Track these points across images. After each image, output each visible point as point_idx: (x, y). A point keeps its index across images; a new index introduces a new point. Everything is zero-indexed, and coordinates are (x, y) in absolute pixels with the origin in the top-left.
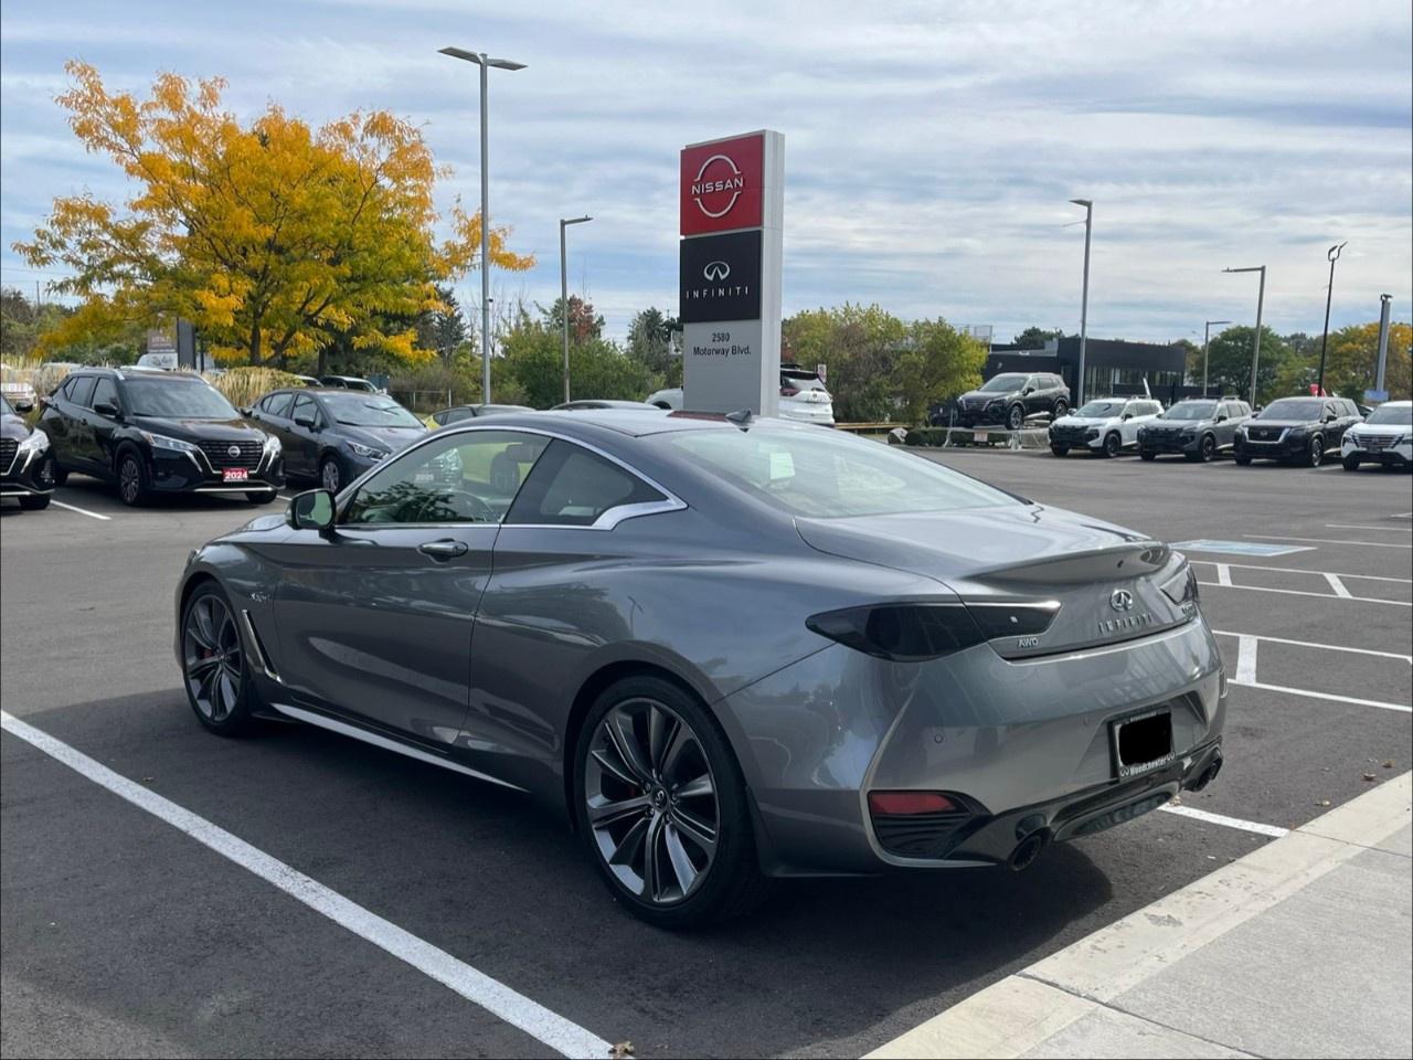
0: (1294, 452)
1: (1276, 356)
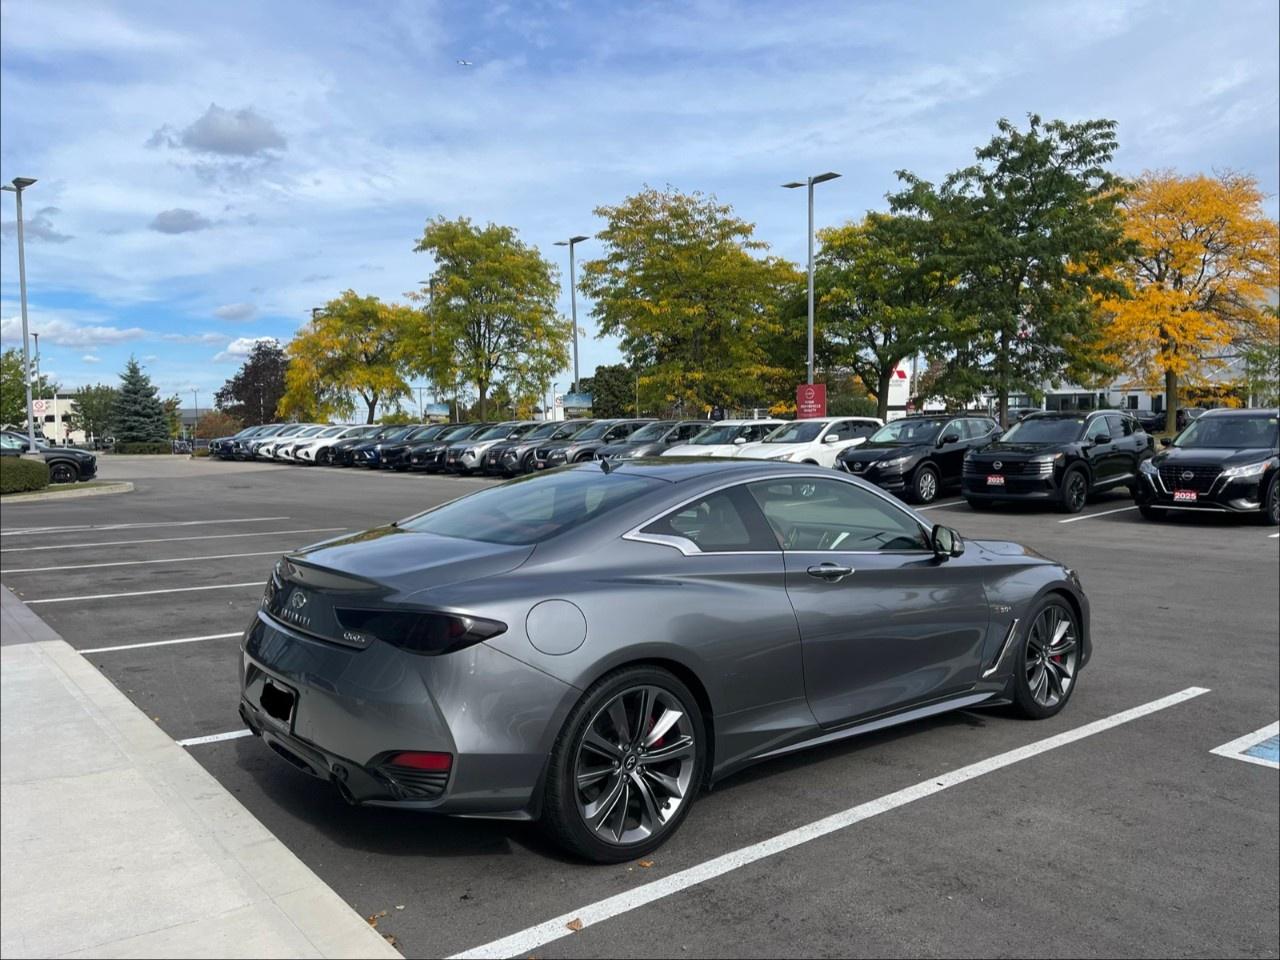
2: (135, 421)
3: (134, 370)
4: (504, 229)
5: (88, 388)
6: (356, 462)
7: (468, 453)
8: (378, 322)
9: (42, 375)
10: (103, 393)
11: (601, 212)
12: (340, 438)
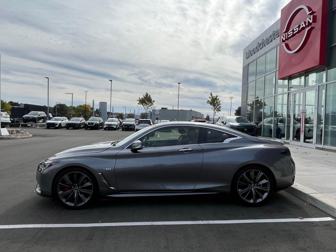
0: (96, 127)
1: (67, 109)
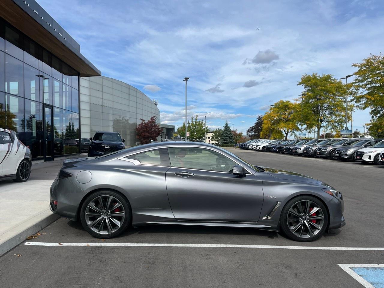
2: (226, 138)
3: (227, 125)
4: (328, 75)
5: (216, 129)
6: (271, 151)
7: (299, 149)
8: (289, 108)
9: (206, 126)
10: (219, 131)
11: (355, 66)
12: (269, 143)
